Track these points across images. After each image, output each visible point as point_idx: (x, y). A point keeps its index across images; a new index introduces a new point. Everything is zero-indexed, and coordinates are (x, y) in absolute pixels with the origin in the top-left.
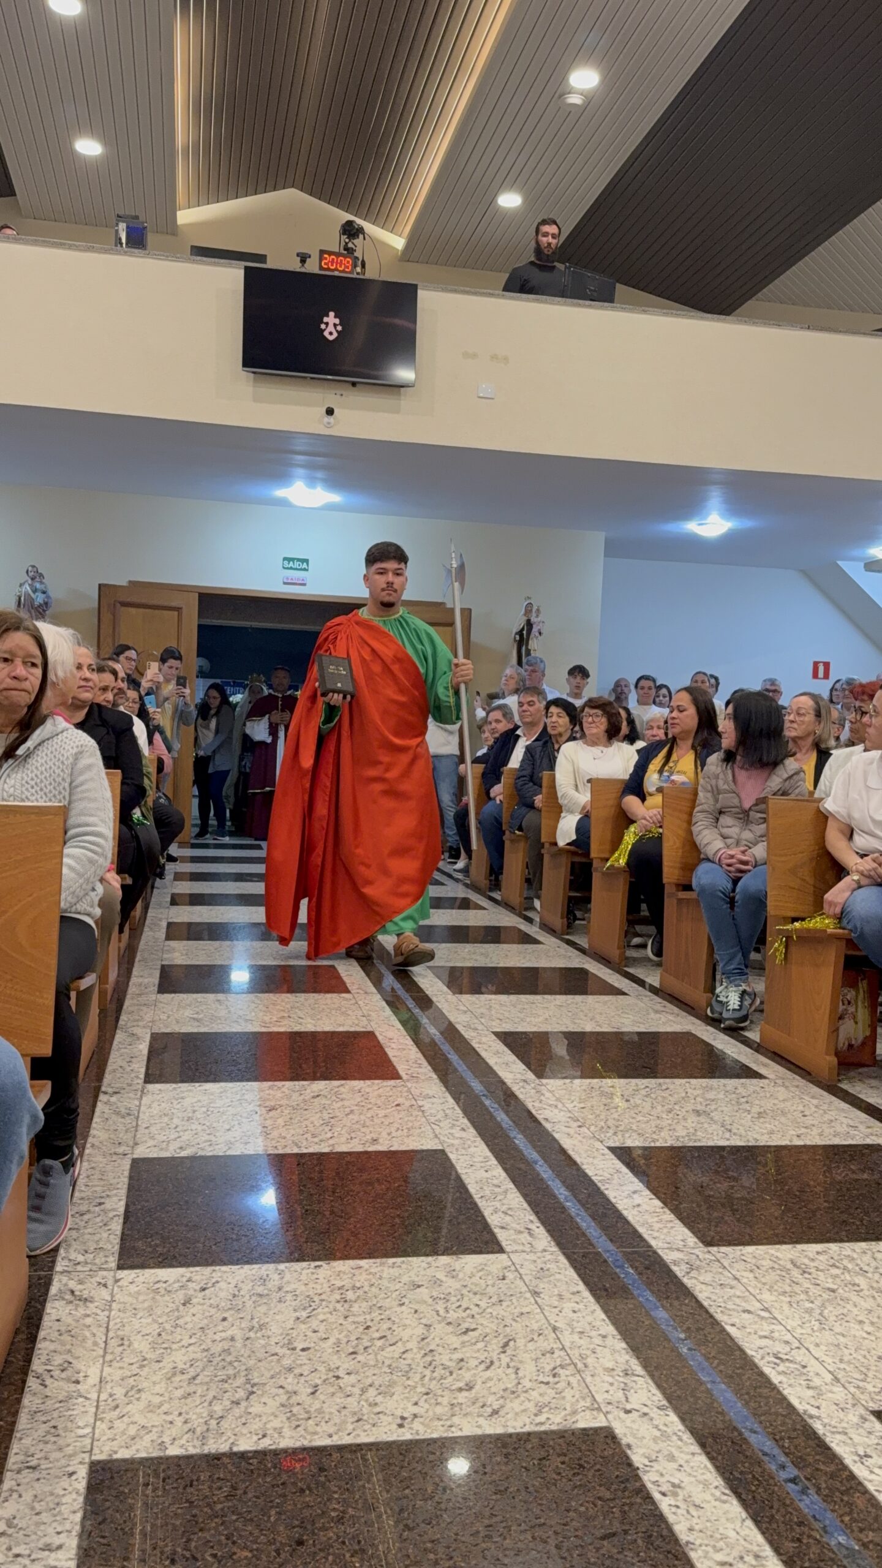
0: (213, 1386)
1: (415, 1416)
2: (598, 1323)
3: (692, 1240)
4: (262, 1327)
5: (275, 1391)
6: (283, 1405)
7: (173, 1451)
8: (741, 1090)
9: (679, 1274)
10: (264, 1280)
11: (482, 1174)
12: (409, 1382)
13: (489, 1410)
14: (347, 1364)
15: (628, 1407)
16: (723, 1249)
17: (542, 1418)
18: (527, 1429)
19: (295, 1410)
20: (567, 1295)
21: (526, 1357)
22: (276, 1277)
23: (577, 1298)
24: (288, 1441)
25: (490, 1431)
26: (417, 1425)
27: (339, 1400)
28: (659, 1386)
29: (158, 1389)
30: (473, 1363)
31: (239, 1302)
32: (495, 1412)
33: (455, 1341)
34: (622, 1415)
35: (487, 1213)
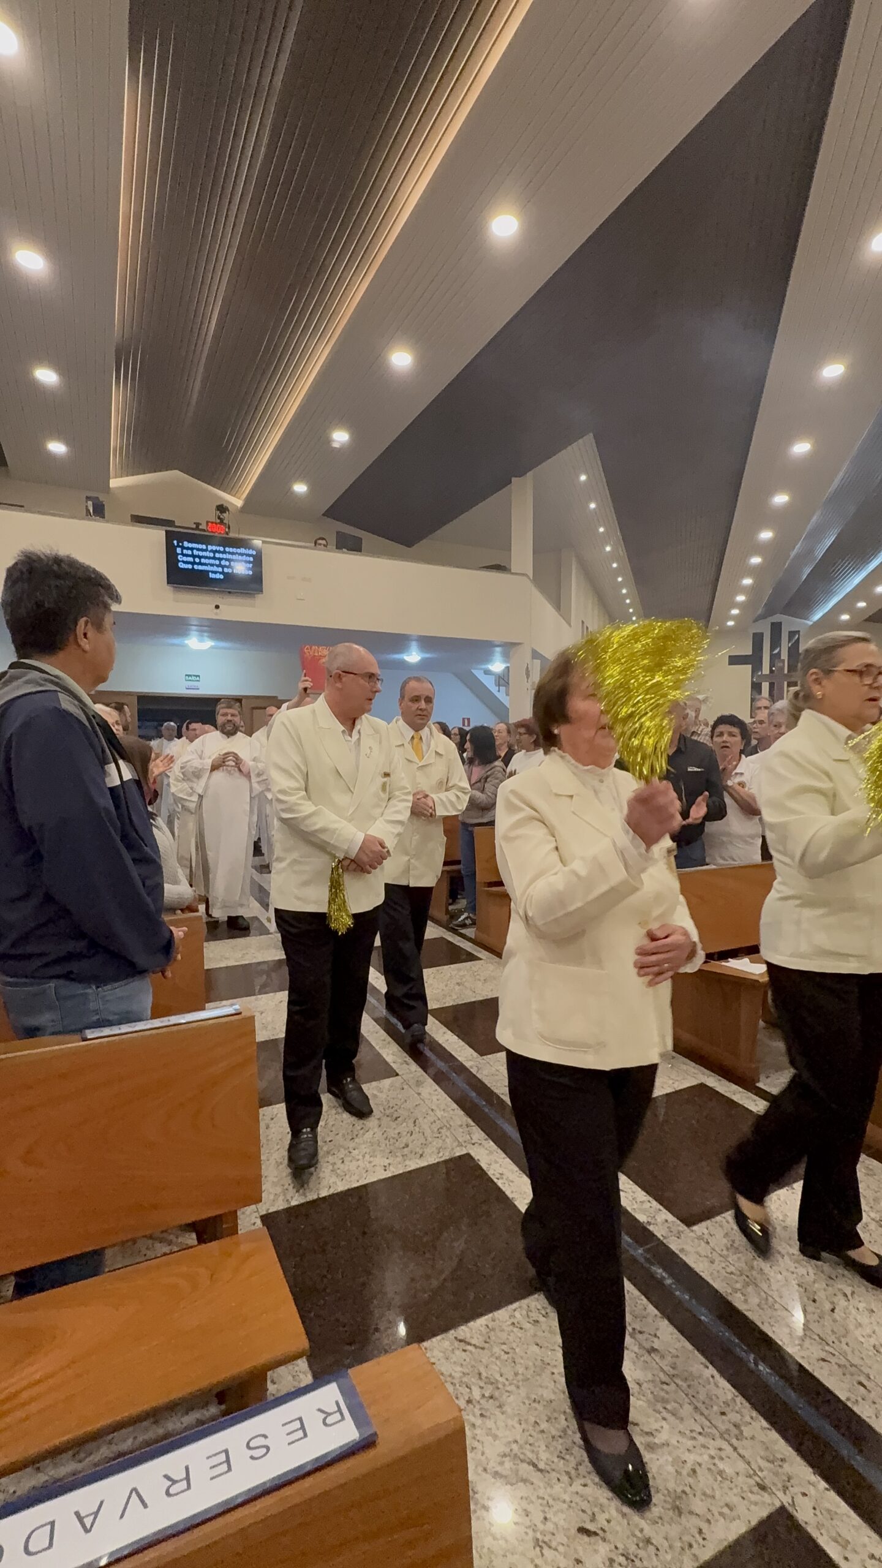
1: (390, 1164)
3: (475, 1054)
6: (332, 1171)
8: (474, 968)
9: (475, 1073)
12: (381, 1149)
13: (418, 1155)
15: (473, 1142)
16: (489, 1056)
18: (436, 1161)
21: (426, 1127)
25: (423, 1164)
26: (392, 1168)
28: (482, 1130)
30: (404, 1134)
32: (421, 1156)
34: (472, 1146)
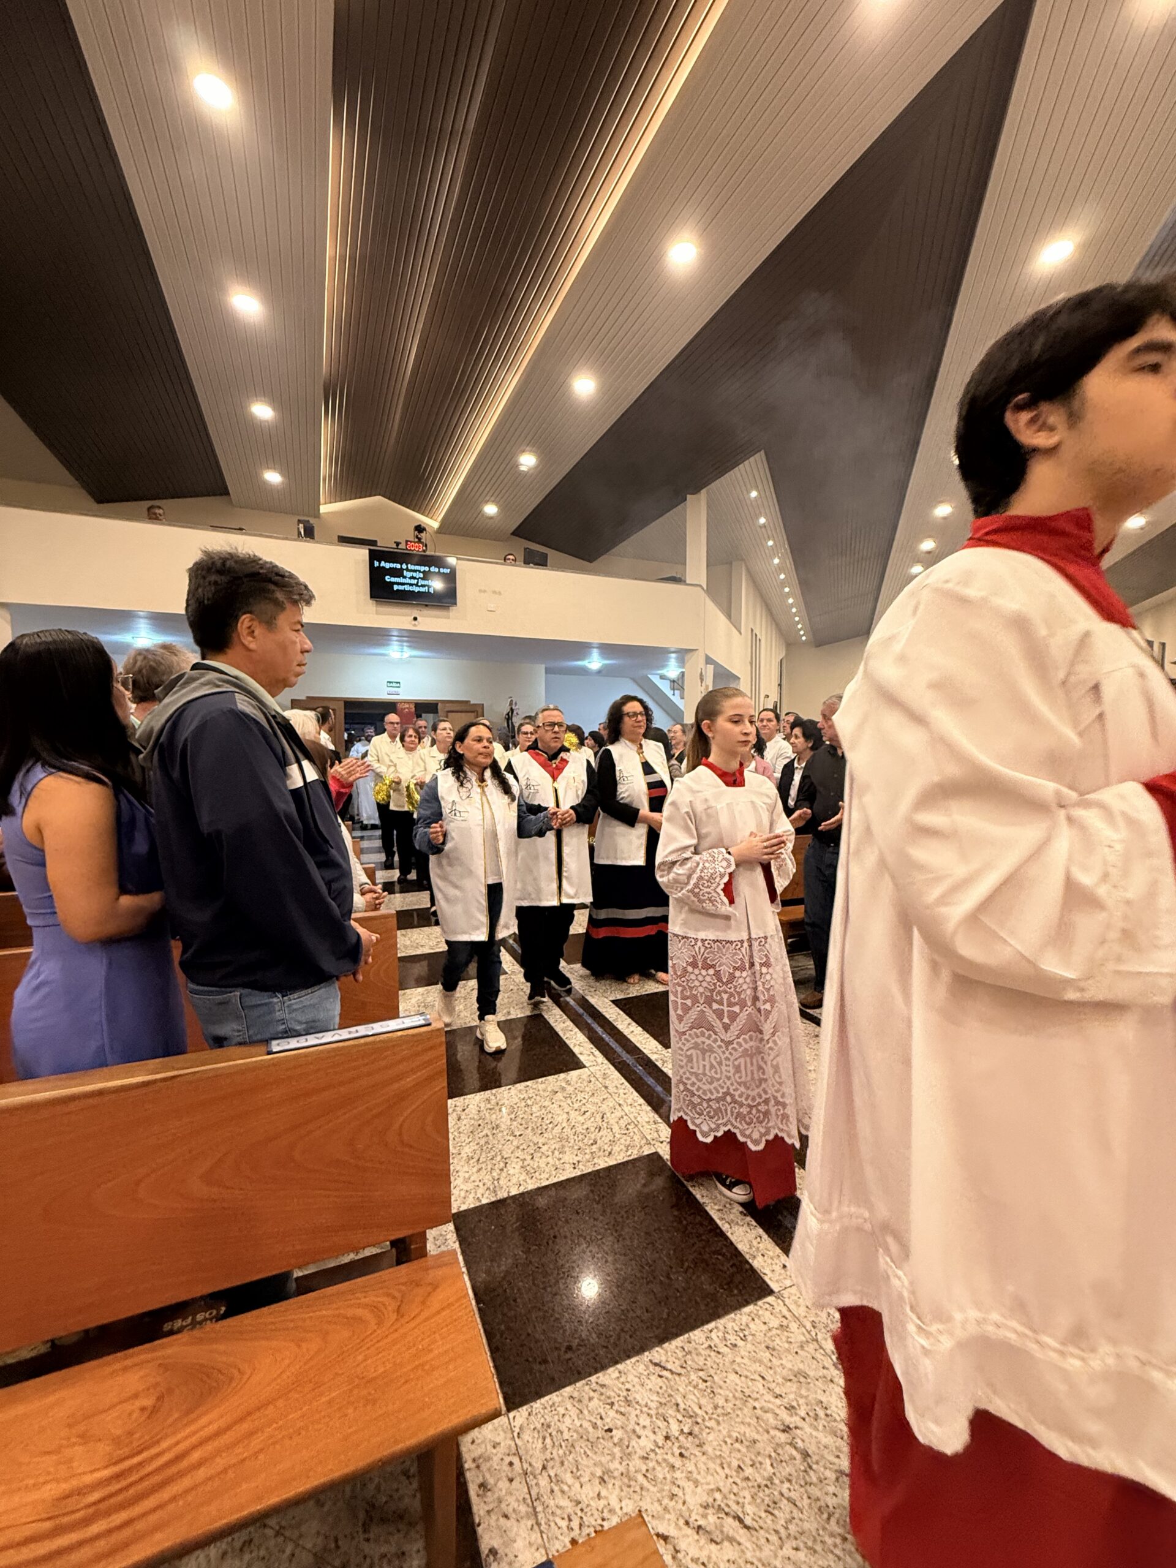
0: (488, 1162)
1: (579, 1162)
2: (636, 1098)
4: (497, 1126)
5: (516, 1160)
6: (522, 1167)
7: (485, 1201)
10: (488, 1100)
11: (562, 1025)
12: (570, 1145)
13: (607, 1153)
14: (541, 1140)
17: (629, 1153)
18: (626, 1159)
19: (528, 1168)
20: (619, 1086)
22: (493, 1097)
23: (623, 1087)
24: (531, 1186)
25: (611, 1163)
26: (581, 1166)
27: (544, 1159)
29: (466, 1168)
30: (593, 1129)
31: (482, 1114)
32: (610, 1153)
33: (581, 1119)
35: (571, 1046)
